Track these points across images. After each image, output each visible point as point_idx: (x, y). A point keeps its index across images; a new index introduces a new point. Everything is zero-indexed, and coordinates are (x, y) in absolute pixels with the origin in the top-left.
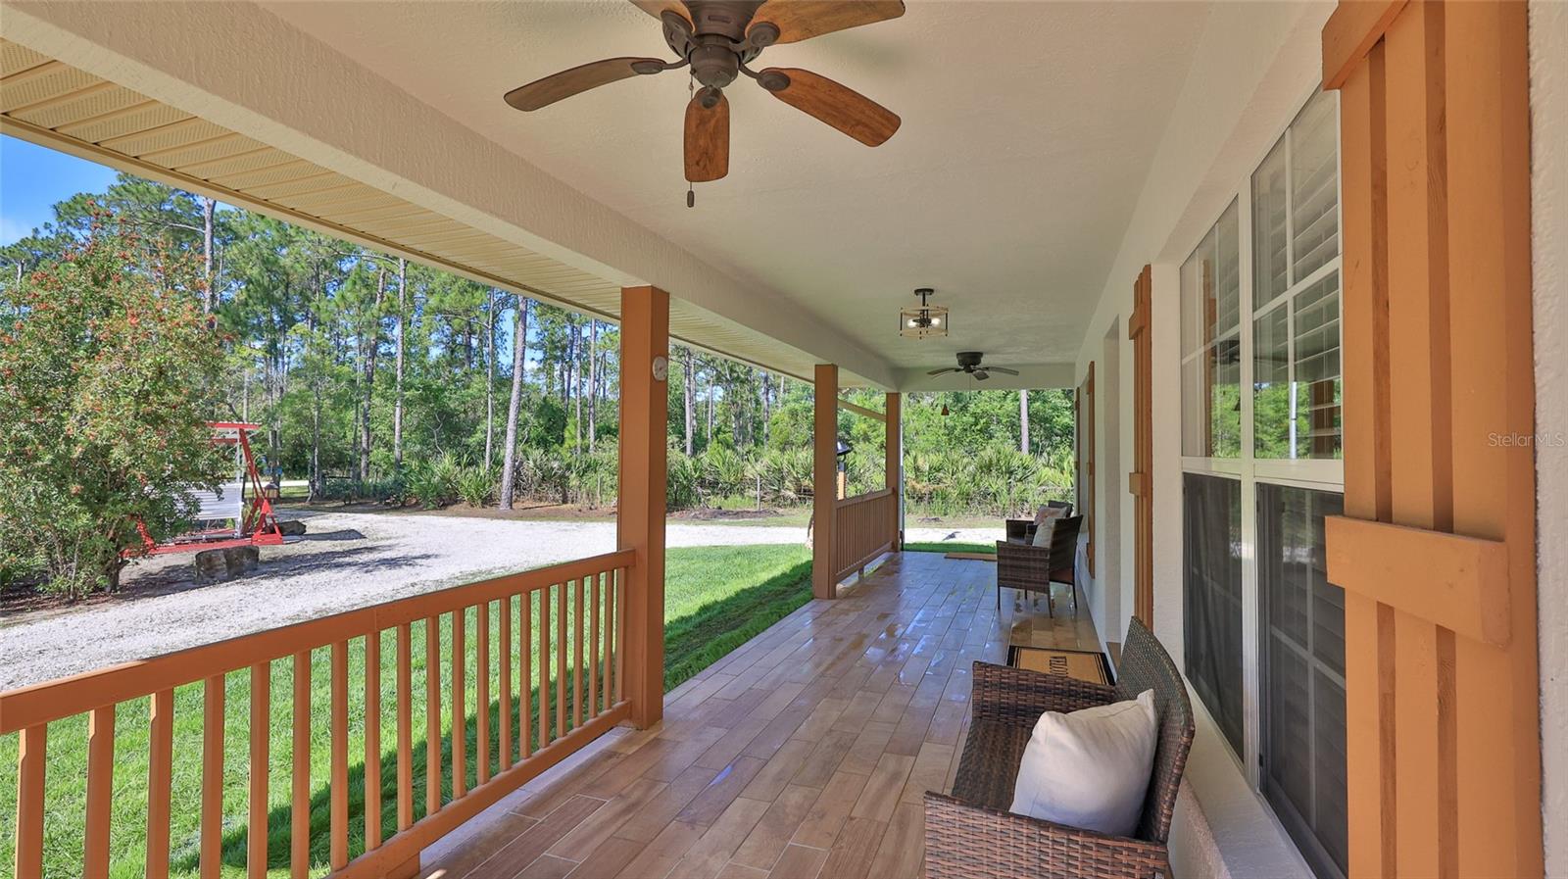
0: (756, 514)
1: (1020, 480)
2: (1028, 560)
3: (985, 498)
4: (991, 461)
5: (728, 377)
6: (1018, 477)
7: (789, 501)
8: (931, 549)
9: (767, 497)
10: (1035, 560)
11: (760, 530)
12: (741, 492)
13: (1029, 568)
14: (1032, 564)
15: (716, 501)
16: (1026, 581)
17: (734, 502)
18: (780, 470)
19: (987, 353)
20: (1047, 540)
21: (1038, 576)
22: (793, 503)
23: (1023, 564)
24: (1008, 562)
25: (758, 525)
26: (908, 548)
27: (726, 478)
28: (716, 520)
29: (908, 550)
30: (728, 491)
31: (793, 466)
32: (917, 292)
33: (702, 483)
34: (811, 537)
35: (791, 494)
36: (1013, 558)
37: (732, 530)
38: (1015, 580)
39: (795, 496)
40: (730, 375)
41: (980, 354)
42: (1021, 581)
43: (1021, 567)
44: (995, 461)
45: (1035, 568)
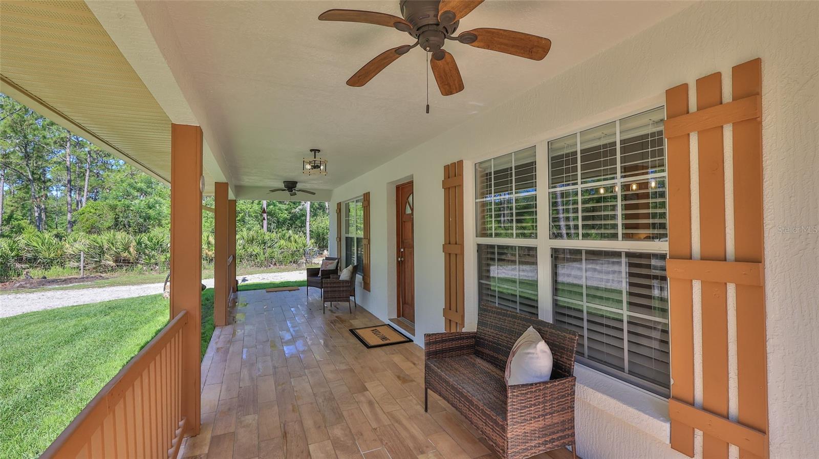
0: (82, 279)
1: (270, 247)
2: (340, 287)
3: (251, 257)
4: (253, 237)
5: (30, 177)
6: (269, 245)
7: (110, 269)
8: (254, 288)
9: (90, 267)
10: (343, 287)
11: (97, 290)
12: (62, 265)
13: (340, 291)
14: (341, 289)
15: (37, 273)
16: (338, 298)
17: (54, 272)
18: (101, 247)
19: (300, 182)
20: (347, 277)
21: (345, 294)
22: (113, 270)
23: (337, 289)
24: (329, 289)
25: (88, 287)
26: (241, 288)
27: (44, 254)
28: (45, 287)
29: (240, 291)
30: (48, 264)
31: (112, 244)
32: (311, 150)
33: (20, 259)
34: (168, 290)
35: (111, 263)
36: (331, 287)
37: (72, 293)
38: (333, 298)
39: (114, 264)
40: (32, 176)
41: (297, 183)
42: (336, 298)
43: (336, 291)
44: (255, 237)
45: (343, 291)
